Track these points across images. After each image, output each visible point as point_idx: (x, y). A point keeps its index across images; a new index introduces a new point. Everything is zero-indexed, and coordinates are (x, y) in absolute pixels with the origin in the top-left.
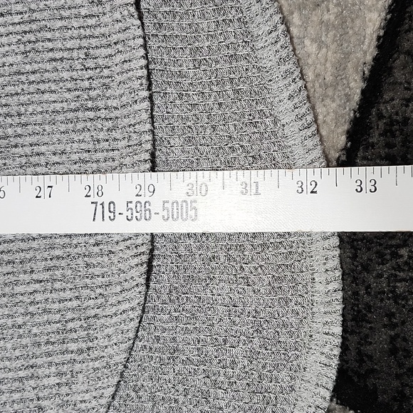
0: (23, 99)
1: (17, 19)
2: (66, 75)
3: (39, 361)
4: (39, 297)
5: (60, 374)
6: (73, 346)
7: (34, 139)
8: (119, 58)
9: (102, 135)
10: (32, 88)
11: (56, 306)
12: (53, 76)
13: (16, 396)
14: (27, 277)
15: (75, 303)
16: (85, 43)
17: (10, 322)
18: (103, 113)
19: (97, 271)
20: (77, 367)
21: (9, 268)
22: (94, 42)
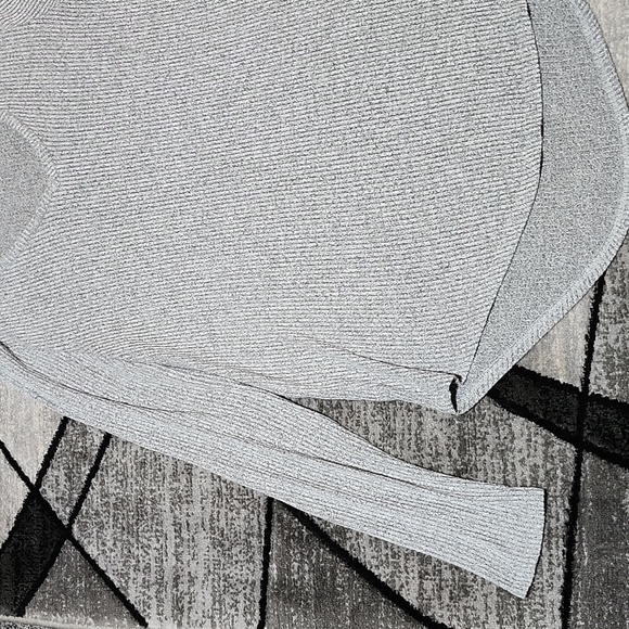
0: (477, 92)
1: (473, 54)
2: (498, 80)
3: (487, 215)
4: (485, 185)
5: (497, 220)
6: (504, 207)
7: (483, 111)
8: (526, 69)
9: (517, 106)
10: (482, 87)
11: (495, 189)
12: (492, 80)
13: (475, 233)
14: (480, 177)
15: (504, 186)
16: (508, 64)
17: (471, 198)
18: (517, 96)
19: (515, 170)
20: (506, 216)
21: (471, 173)
22: (513, 63)
